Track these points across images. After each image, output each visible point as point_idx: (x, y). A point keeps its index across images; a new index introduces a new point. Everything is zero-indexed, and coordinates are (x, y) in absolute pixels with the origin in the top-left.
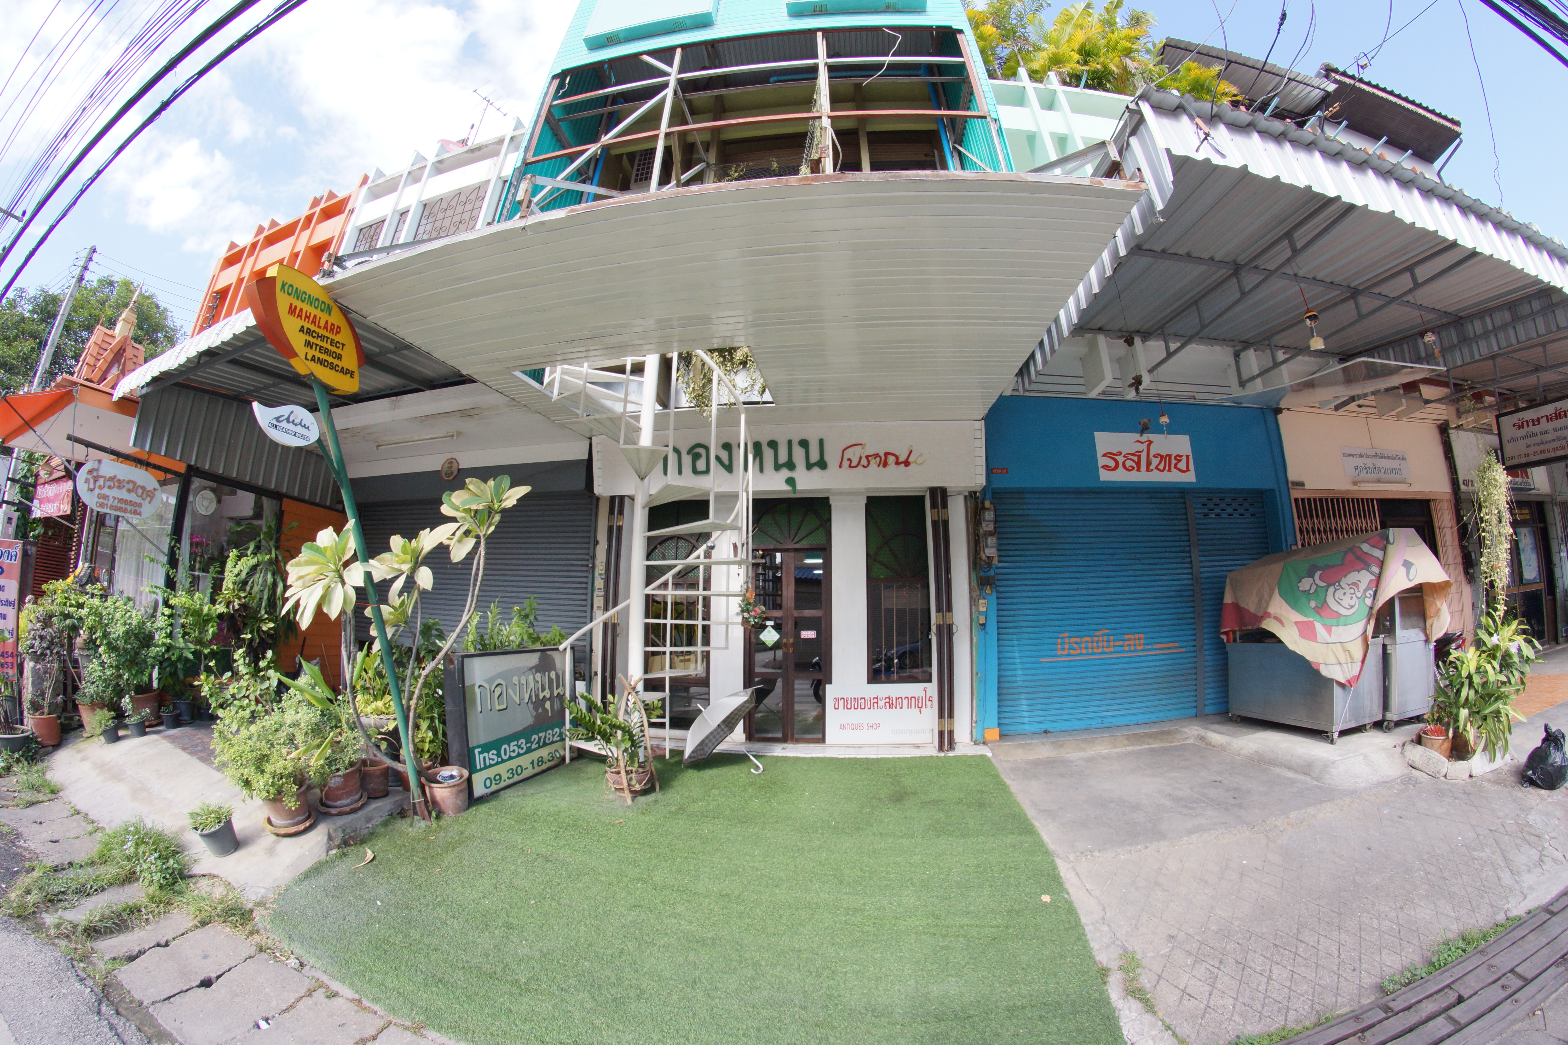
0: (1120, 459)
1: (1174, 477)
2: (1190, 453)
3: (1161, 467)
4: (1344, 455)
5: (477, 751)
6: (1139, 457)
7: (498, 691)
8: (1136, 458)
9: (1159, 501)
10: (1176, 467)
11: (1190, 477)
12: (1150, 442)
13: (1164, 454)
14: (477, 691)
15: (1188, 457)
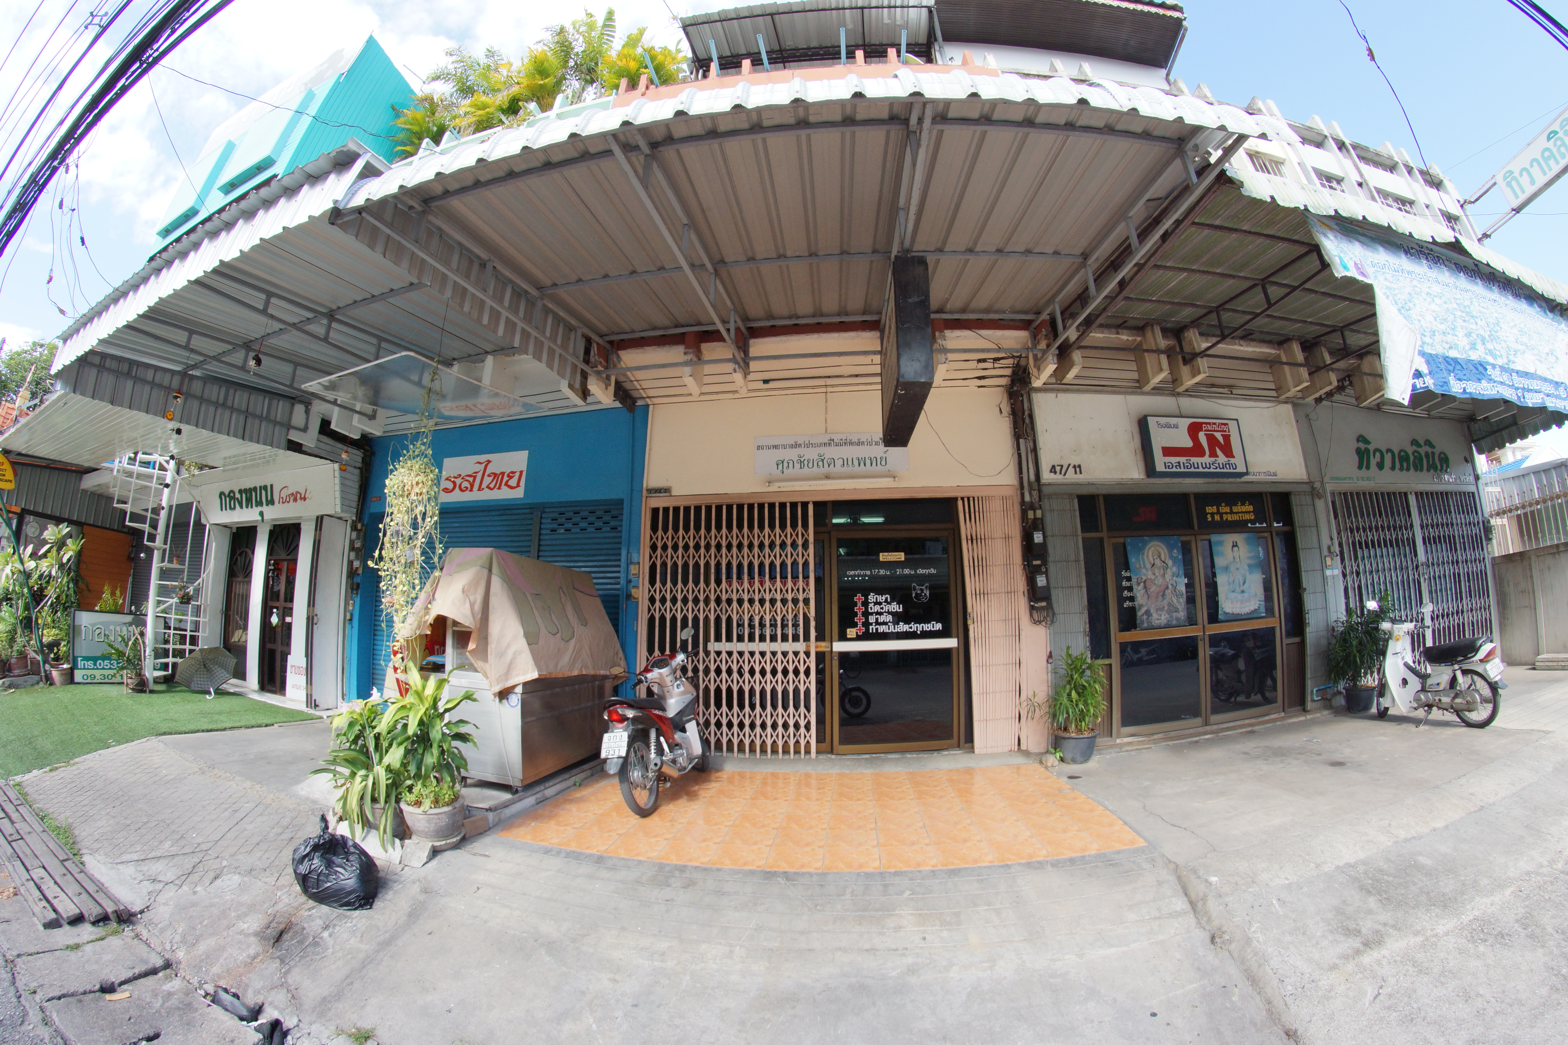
0: (458, 481)
1: (504, 494)
2: (524, 468)
3: (492, 486)
4: (759, 448)
5: (79, 659)
6: (475, 477)
7: (98, 631)
8: (471, 479)
9: (509, 517)
10: (506, 484)
11: (519, 493)
12: (489, 462)
13: (498, 472)
14: (83, 629)
15: (521, 472)
